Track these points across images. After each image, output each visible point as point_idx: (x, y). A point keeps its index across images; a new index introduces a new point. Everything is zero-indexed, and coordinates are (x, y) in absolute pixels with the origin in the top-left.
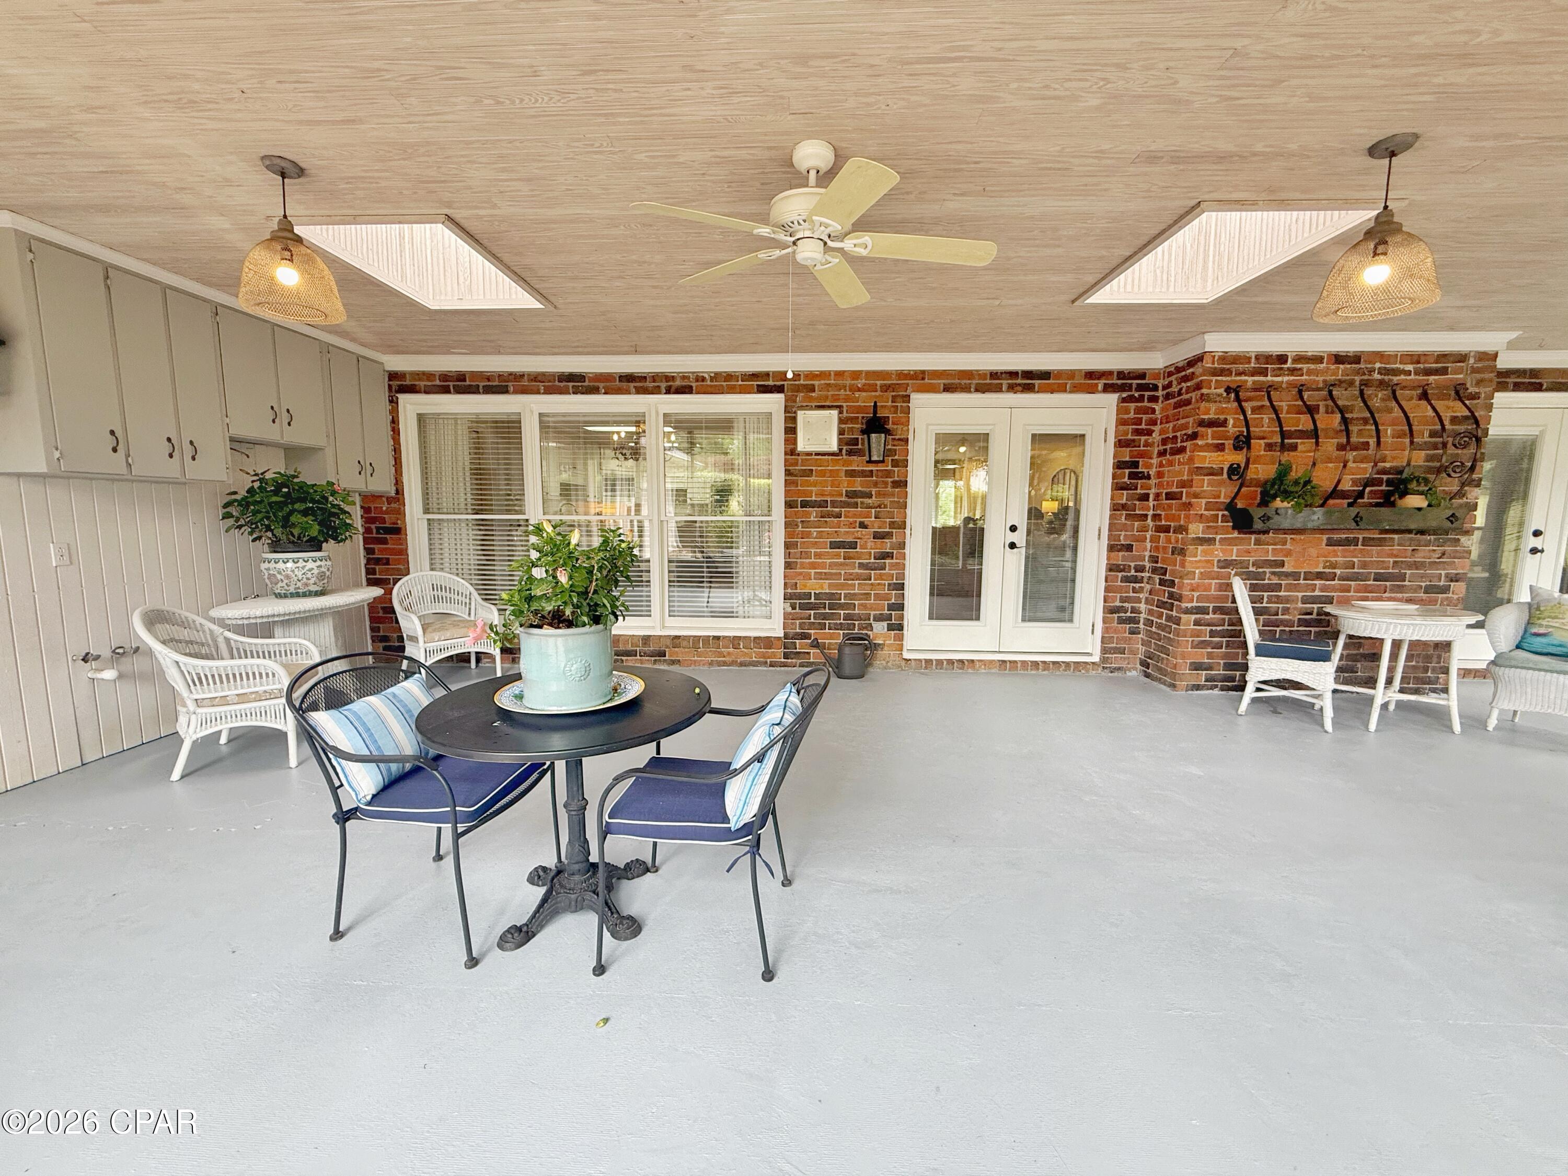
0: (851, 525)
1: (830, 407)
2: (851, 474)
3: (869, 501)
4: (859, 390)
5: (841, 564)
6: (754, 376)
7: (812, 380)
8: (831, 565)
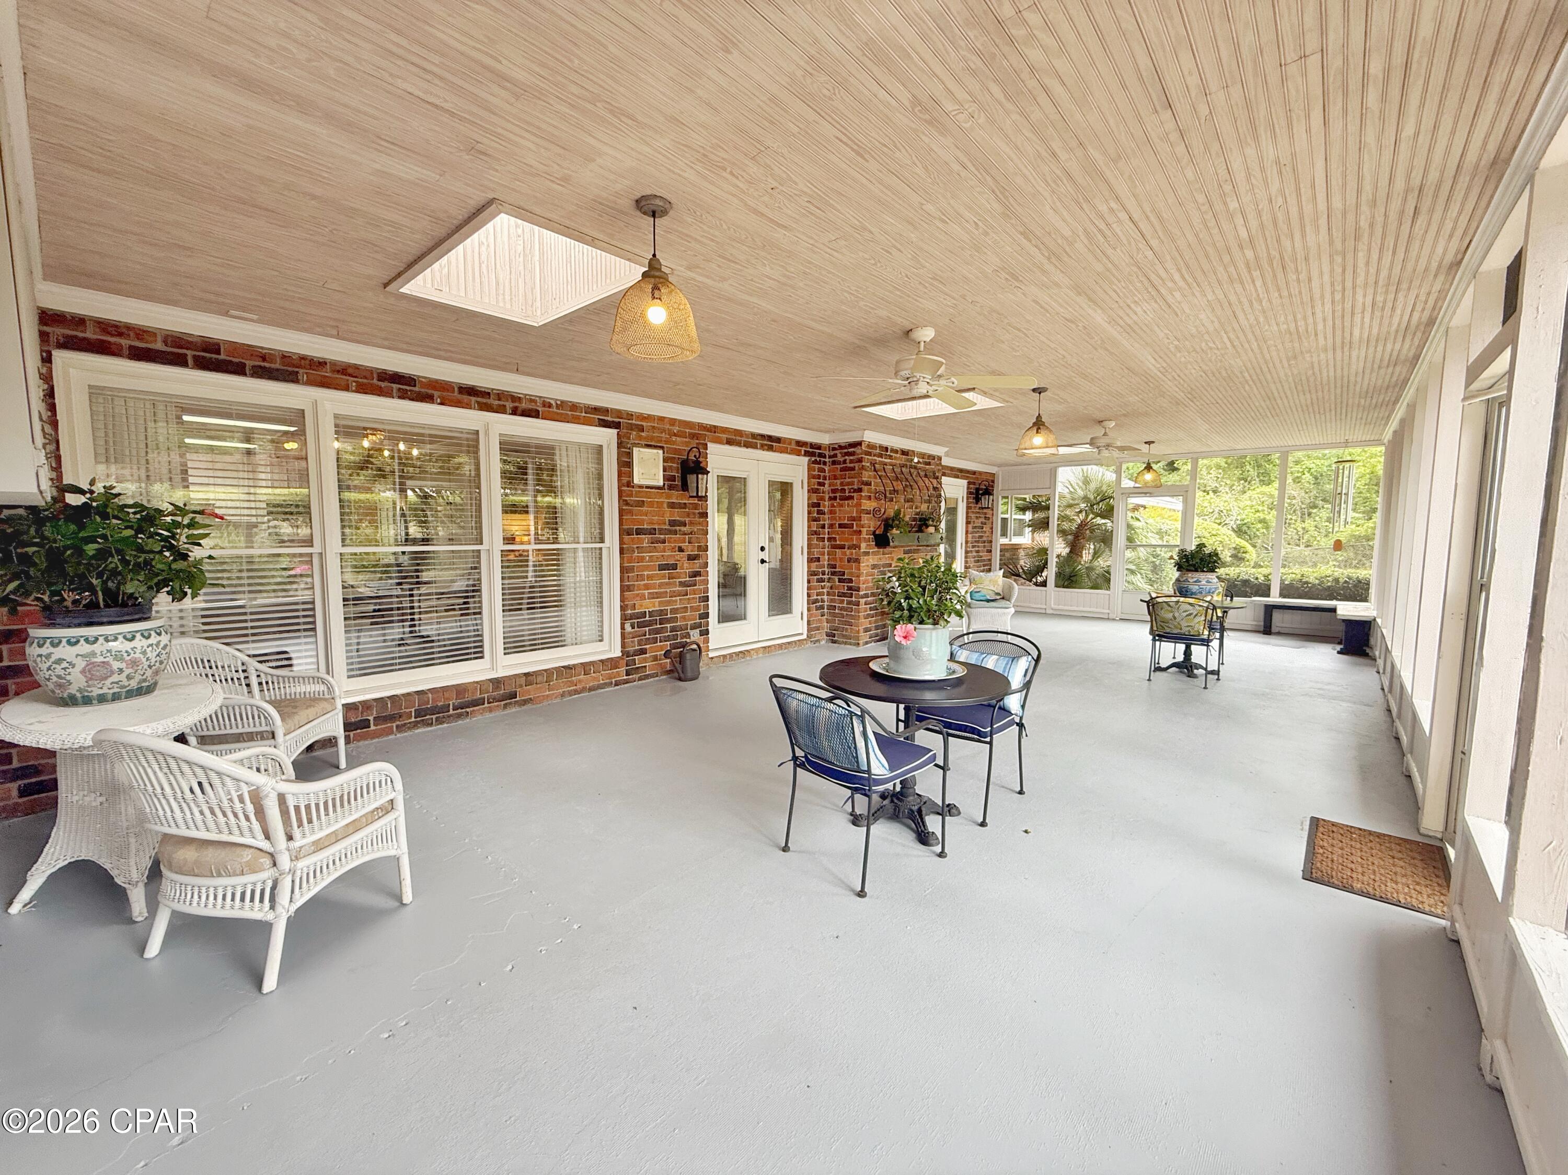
0: (673, 549)
1: (655, 447)
2: (672, 505)
3: (683, 529)
4: (675, 435)
5: (667, 584)
6: (596, 410)
7: (641, 421)
8: (661, 585)
